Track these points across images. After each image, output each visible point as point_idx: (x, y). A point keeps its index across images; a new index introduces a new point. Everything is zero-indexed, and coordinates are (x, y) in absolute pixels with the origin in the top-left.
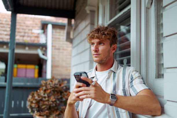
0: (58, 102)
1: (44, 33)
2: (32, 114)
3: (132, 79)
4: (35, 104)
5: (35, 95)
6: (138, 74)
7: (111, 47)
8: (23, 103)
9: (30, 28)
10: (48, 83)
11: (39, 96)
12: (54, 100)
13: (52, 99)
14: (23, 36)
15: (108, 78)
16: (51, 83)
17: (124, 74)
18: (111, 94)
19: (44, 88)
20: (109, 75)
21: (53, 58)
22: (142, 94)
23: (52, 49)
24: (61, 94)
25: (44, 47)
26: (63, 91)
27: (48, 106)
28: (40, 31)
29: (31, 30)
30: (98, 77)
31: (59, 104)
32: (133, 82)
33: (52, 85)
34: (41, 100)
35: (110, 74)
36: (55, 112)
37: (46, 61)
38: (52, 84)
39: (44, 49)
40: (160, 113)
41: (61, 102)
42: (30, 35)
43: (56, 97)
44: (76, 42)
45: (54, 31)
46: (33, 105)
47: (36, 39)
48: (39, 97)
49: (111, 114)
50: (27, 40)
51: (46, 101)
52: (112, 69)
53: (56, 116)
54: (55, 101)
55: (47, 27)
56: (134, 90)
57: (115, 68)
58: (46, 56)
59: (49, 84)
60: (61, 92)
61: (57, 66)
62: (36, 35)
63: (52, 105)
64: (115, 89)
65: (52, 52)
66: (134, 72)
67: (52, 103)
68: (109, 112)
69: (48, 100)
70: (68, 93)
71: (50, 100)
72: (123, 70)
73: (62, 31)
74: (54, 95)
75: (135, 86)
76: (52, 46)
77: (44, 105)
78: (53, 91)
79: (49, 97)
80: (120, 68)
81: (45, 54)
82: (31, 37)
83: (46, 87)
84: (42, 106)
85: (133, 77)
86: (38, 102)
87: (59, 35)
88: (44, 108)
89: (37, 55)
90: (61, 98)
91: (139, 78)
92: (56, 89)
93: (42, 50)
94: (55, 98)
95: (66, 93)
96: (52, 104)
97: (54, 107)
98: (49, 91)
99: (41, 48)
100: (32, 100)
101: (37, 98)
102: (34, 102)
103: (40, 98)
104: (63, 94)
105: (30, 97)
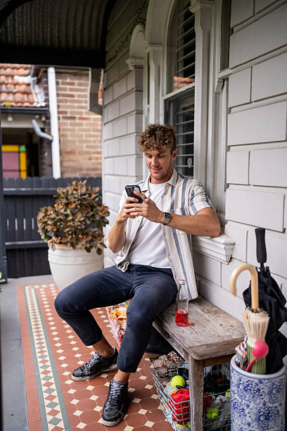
0: (88, 222)
1: (39, 82)
2: (45, 241)
3: (193, 195)
4: (51, 225)
5: (51, 212)
6: (201, 189)
9: (9, 71)
10: (70, 193)
11: (57, 213)
12: (82, 219)
13: (79, 217)
15: (165, 194)
16: (74, 192)
17: (184, 189)
18: (166, 213)
19: (64, 201)
20: (165, 190)
21: (61, 136)
22: (202, 213)
23: (59, 118)
24: (92, 211)
25: (43, 114)
26: (95, 205)
27: (73, 229)
28: (31, 79)
29: (12, 76)
30: (152, 191)
31: (89, 226)
32: (194, 199)
33: (76, 196)
34: (61, 219)
35: (167, 188)
36: (85, 237)
37: (50, 142)
38: (77, 194)
39: (43, 118)
40: (218, 234)
41: (93, 222)
42: (11, 88)
43: (84, 215)
45: (60, 81)
46: (49, 228)
47: (25, 97)
48: (57, 215)
49: (167, 236)
51: (70, 221)
52: (170, 182)
53: (86, 242)
54: (84, 221)
56: (194, 209)
57: (173, 181)
58: (49, 133)
59: (72, 194)
60: (92, 207)
61: (72, 152)
62: (23, 88)
64: (172, 207)
65: (59, 124)
66: (197, 187)
67: (79, 223)
68: (164, 235)
69: (73, 220)
70: (103, 207)
71: (77, 220)
74: (80, 211)
75: (195, 204)
76: (59, 113)
77: (68, 227)
78: (80, 205)
79: (74, 214)
80: (180, 180)
81: (46, 127)
82: (14, 93)
83: (67, 199)
84: (64, 228)
85: (194, 193)
87: (71, 90)
88: (68, 231)
90: (93, 216)
91: (201, 195)
92: (84, 203)
93: (39, 120)
95: (100, 208)
96: (80, 226)
97: (82, 230)
98: (73, 205)
99: (37, 117)
100: (46, 220)
101: (53, 216)
102: (50, 222)
103: (60, 217)
104: (94, 209)
105: (41, 215)
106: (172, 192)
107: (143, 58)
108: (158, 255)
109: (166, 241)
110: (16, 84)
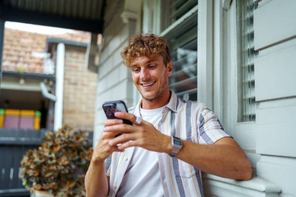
0: (73, 166)
1: (51, 57)
3: (202, 121)
4: (33, 170)
5: (35, 155)
6: (212, 113)
7: (166, 67)
9: (29, 49)
10: (57, 135)
11: (41, 156)
12: (67, 163)
13: (64, 161)
14: (17, 62)
15: (162, 121)
16: (62, 134)
17: (188, 115)
18: (174, 137)
19: (50, 144)
20: (163, 116)
21: (65, 98)
23: (64, 84)
24: (79, 154)
25: (50, 80)
26: (82, 148)
27: (56, 174)
28: (45, 55)
29: (30, 53)
31: (75, 170)
32: (205, 126)
33: (63, 139)
34: (45, 163)
35: (165, 114)
36: (68, 183)
37: (53, 103)
38: (64, 137)
39: (51, 83)
40: (250, 176)
41: (79, 166)
42: (28, 60)
43: (70, 158)
44: (104, 70)
45: (68, 54)
46: (31, 173)
47: (38, 67)
48: (41, 159)
49: (167, 180)
50: (22, 67)
51: (53, 164)
52: (169, 105)
53: (69, 189)
54: (69, 165)
55: (56, 48)
56: (207, 139)
57: (173, 105)
58: (54, 94)
59: (59, 136)
60: (78, 150)
61: (73, 112)
62: (37, 61)
63: (62, 172)
65: (64, 89)
66: (205, 111)
67: (63, 167)
68: (163, 177)
69: (57, 164)
70: (90, 151)
71: (60, 164)
72: (187, 107)
73: (81, 56)
74: (66, 154)
75: (207, 133)
76: (65, 79)
77: (49, 171)
78: (66, 148)
79: (58, 158)
80: (181, 105)
81: (52, 91)
82: (29, 64)
83: (54, 142)
84: (46, 173)
85: (203, 119)
86: (39, 167)
87: (76, 62)
88: (50, 176)
89: (40, 93)
90: (79, 160)
91: (213, 121)
92: (71, 145)
93: (47, 84)
94: (68, 160)
95: (86, 152)
96: (63, 170)
97: (65, 175)
98: (58, 148)
99: (46, 81)
100: (29, 164)
101: (37, 159)
102: (32, 167)
103: (43, 160)
104: (81, 153)
105: (25, 159)
106: (172, 118)
107: (136, 12)
109: (165, 186)
110: (31, 58)
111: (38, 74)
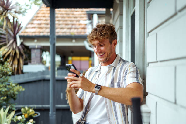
3: (126, 73)
6: (134, 69)
7: (111, 44)
8: (62, 94)
9: (78, 19)
14: (70, 29)
17: (121, 69)
20: (109, 70)
22: (129, 86)
28: (88, 22)
29: (79, 21)
32: (127, 76)
35: (110, 69)
42: (78, 26)
47: (83, 30)
49: (108, 104)
50: (74, 32)
52: (113, 64)
56: (125, 83)
57: (115, 64)
62: (83, 26)
68: (106, 103)
75: (127, 80)
82: (78, 29)
85: (127, 72)
91: (133, 73)
106: (114, 71)
108: (101, 118)
109: (107, 107)
110: (80, 25)
111: (82, 35)
